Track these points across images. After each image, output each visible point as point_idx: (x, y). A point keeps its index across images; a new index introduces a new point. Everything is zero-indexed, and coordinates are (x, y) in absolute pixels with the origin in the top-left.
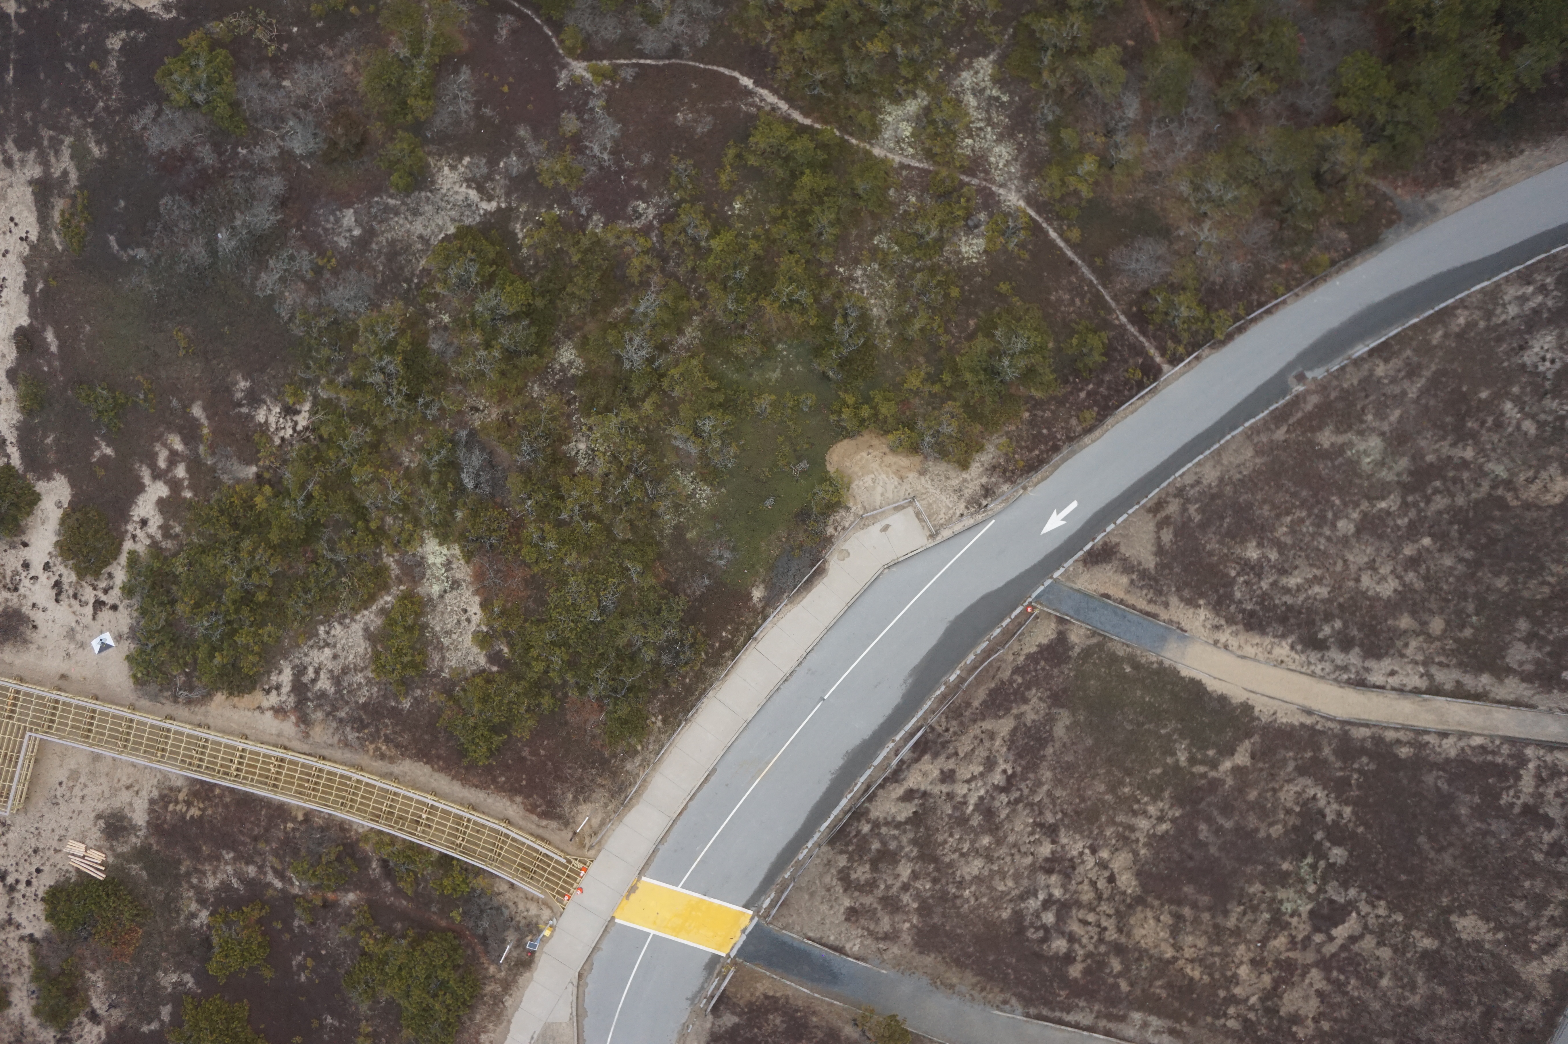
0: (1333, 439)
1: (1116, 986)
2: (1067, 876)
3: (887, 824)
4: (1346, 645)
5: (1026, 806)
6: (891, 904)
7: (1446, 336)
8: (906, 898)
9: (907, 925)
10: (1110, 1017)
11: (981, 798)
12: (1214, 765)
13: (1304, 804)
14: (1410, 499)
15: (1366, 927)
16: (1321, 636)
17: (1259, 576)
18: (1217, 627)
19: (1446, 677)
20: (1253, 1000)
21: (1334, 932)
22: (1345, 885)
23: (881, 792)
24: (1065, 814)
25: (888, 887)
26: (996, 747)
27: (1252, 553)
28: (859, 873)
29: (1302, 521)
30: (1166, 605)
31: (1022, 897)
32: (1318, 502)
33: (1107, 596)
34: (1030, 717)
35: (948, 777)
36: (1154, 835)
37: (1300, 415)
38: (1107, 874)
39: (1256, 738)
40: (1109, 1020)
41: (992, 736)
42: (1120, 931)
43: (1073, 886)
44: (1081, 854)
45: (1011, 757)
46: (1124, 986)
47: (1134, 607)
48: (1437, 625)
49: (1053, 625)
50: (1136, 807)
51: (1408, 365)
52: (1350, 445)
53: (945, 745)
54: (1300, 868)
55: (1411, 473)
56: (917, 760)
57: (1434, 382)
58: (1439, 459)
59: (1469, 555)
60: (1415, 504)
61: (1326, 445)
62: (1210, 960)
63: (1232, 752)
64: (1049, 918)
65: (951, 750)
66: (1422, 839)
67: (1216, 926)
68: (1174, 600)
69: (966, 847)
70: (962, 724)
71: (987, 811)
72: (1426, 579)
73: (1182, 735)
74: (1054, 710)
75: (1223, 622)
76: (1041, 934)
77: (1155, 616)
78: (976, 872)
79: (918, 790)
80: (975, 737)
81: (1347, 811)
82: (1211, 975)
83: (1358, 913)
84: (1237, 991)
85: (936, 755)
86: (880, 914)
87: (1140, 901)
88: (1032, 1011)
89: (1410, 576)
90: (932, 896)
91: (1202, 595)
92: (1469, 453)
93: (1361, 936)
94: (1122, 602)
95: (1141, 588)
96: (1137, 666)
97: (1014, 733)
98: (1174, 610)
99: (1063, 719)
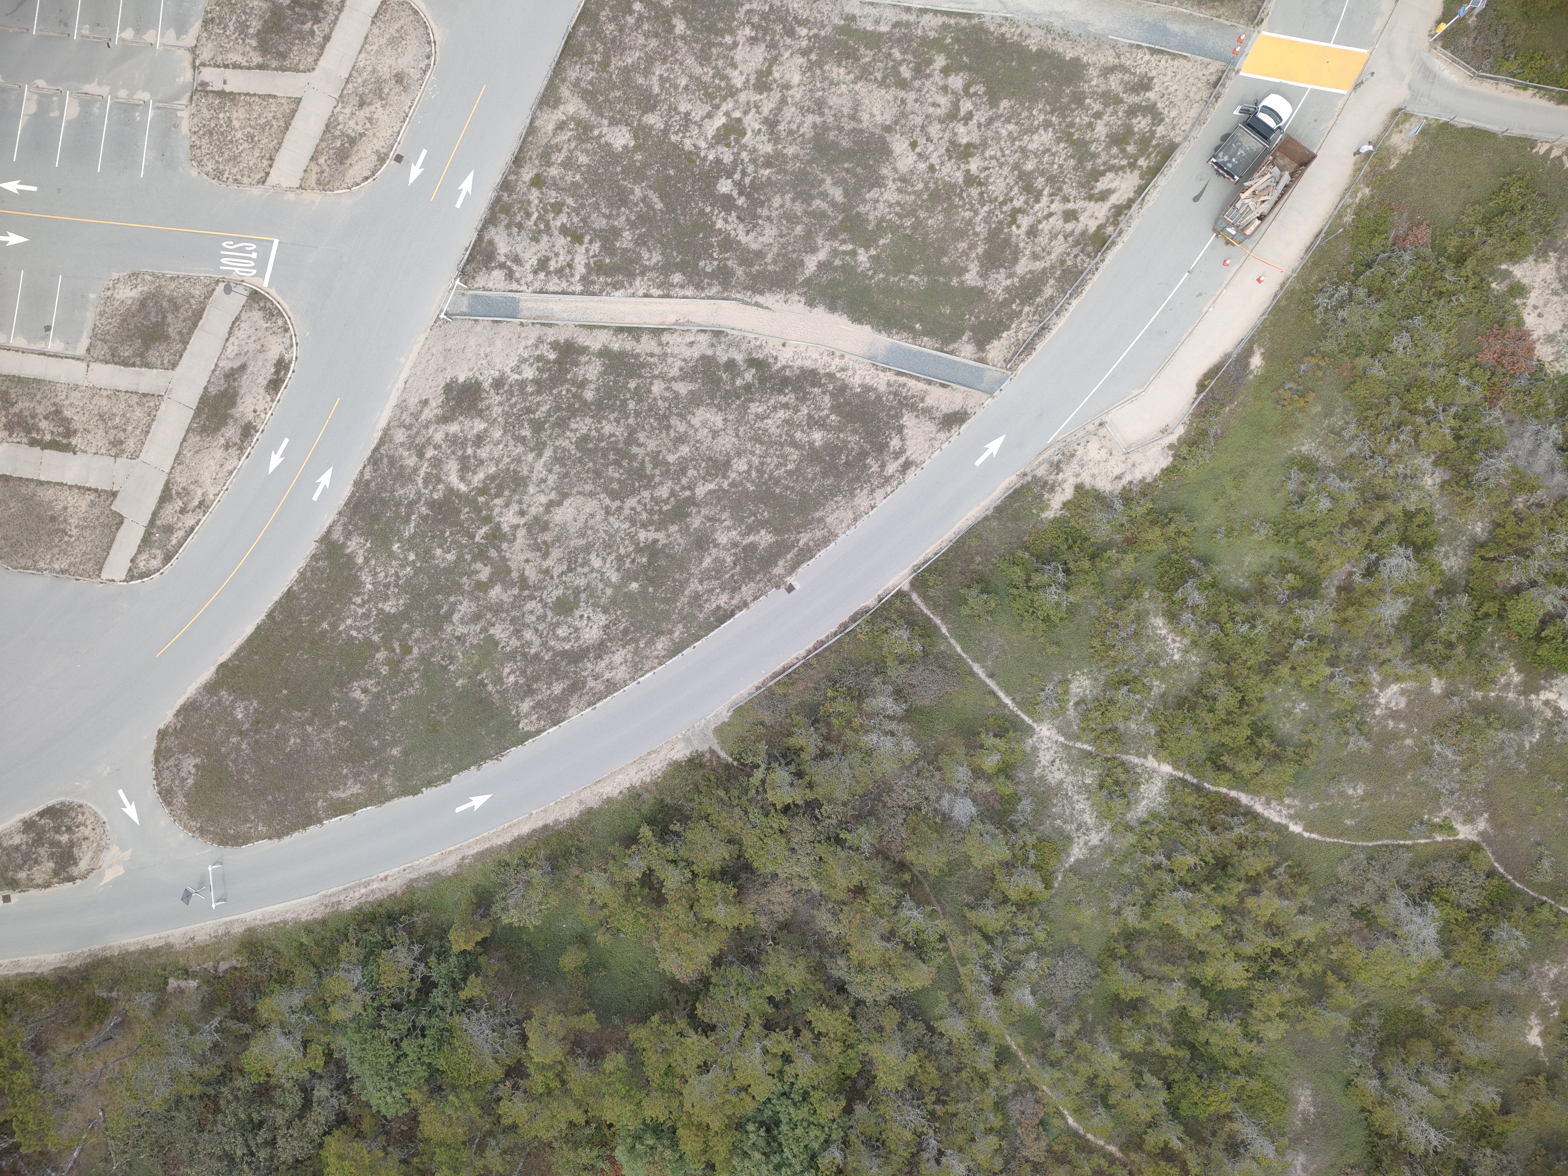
0: (757, 538)
1: (904, 52)
2: (953, 143)
3: (1122, 168)
4: (731, 365)
5: (996, 199)
6: (1110, 99)
7: (671, 632)
8: (1097, 107)
9: (1094, 83)
10: (908, 25)
11: (1037, 201)
12: (835, 253)
13: (755, 226)
14: (688, 493)
15: (700, 126)
16: (753, 371)
17: (810, 416)
18: (843, 370)
19: (647, 345)
20: (787, 54)
21: (723, 120)
22: (718, 161)
23: (1131, 195)
24: (960, 196)
25: (1115, 113)
26: (1029, 247)
27: (818, 437)
28: (1143, 123)
29: (778, 466)
30: (889, 384)
31: (990, 121)
32: (765, 483)
33: (943, 386)
34: (1002, 275)
35: (1070, 216)
36: (880, 187)
37: (789, 557)
38: (918, 150)
39: (800, 279)
40: (908, 22)
41: (1035, 257)
42: (903, 101)
43: (947, 135)
44: (942, 163)
45: (1014, 239)
46: (897, 54)
47: (918, 379)
48: (657, 388)
49: (990, 356)
50: (898, 209)
51: (700, 606)
52: (743, 535)
53: (1077, 243)
54: (756, 172)
55: (689, 515)
56: (1101, 227)
57: (677, 592)
58: (667, 530)
59: (635, 450)
60: (683, 488)
61: (763, 532)
62: (826, 85)
63: (821, 265)
64: (966, 106)
65: (1070, 239)
66: (659, 206)
67: (822, 114)
68: (882, 388)
69: (1046, 158)
70: (1063, 262)
71: (1031, 192)
72: (668, 427)
73: (864, 274)
74: (980, 283)
75: (838, 375)
76: (972, 90)
77: (898, 373)
78: (1035, 137)
79: (1097, 201)
80: (1049, 253)
81: (720, 224)
82: (823, 72)
83: (706, 138)
84: (801, 60)
85: (1084, 233)
86: (1120, 89)
87: (888, 129)
88: (975, 21)
89: (682, 428)
90: (1073, 111)
91: (858, 395)
92: (642, 535)
93: (703, 119)
94: (930, 383)
95: (913, 397)
96: (911, 329)
97: (1015, 261)
98: (881, 381)
99: (972, 278)
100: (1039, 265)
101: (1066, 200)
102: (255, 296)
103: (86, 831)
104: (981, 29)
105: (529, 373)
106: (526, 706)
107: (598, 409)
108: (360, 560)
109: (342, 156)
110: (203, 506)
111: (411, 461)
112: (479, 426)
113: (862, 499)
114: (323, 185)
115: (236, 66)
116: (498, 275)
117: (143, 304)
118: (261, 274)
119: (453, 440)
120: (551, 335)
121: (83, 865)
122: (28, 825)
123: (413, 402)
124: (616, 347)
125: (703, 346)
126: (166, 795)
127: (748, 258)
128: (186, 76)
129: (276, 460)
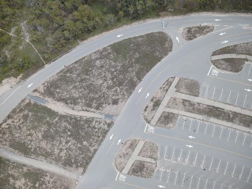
0: (69, 75)
1: (38, 152)
2: (32, 136)
3: (4, 128)
4: (71, 104)
5: (25, 126)
6: (5, 140)
7: (85, 61)
8: (8, 139)
9: (8, 143)
11: (18, 125)
12: (53, 120)
13: (65, 126)
16: (68, 102)
17: (59, 94)
20: (57, 154)
21: (68, 144)
22: (70, 137)
24: (31, 127)
25: (5, 138)
26: (20, 118)
27: (58, 91)
29: (65, 86)
31: (25, 139)
32: (67, 84)
33: (37, 96)
34: (25, 114)
35: (13, 122)
36: (44, 131)
37: (64, 71)
38: (37, 136)
39: (59, 117)
40: (36, 157)
41: (20, 116)
42: (39, 144)
43: (32, 138)
44: (34, 133)
45: (23, 119)
47: (41, 98)
49: (28, 100)
50: (42, 126)
51: (79, 65)
52: (72, 76)
54: (64, 135)
55: (80, 80)
56: (8, 119)
57: (83, 67)
58: (84, 78)
59: (88, 91)
60: (81, 84)
62: (51, 148)
64: (29, 142)
65: (14, 118)
66: (80, 131)
67: (52, 144)
69: (17, 132)
70: (15, 114)
71: (19, 127)
72: (82, 94)
73: (48, 116)
74: (29, 112)
75: (54, 100)
76: (28, 145)
77: (44, 99)
78: (18, 136)
79: (9, 124)
80: (17, 116)
81: (71, 127)
82: (51, 151)
83: (71, 142)
85: (11, 119)
86: (4, 142)
87: (42, 140)
89: (80, 94)
90: (12, 139)
91: (51, 96)
93: (71, 145)
94: (39, 97)
95: (42, 95)
96: (41, 106)
97: (23, 116)
98: (47, 98)
99: (30, 114)
100: (19, 114)
101: (14, 124)
102: (149, 122)
103: (185, 36)
104: (25, 155)
105: (104, 105)
106: (110, 51)
107: (94, 99)
108: (135, 77)
109: (132, 145)
110: (161, 88)
111: (125, 92)
112: (113, 97)
113: (51, 79)
114: (136, 140)
115: (149, 163)
116: (107, 122)
117: (168, 123)
118: (148, 126)
119: (118, 95)
120: (100, 111)
121: (186, 30)
122: (195, 37)
123: (123, 102)
124: (90, 108)
125: (76, 107)
126: (171, 41)
127: (67, 121)
128: (158, 162)
129: (148, 95)
